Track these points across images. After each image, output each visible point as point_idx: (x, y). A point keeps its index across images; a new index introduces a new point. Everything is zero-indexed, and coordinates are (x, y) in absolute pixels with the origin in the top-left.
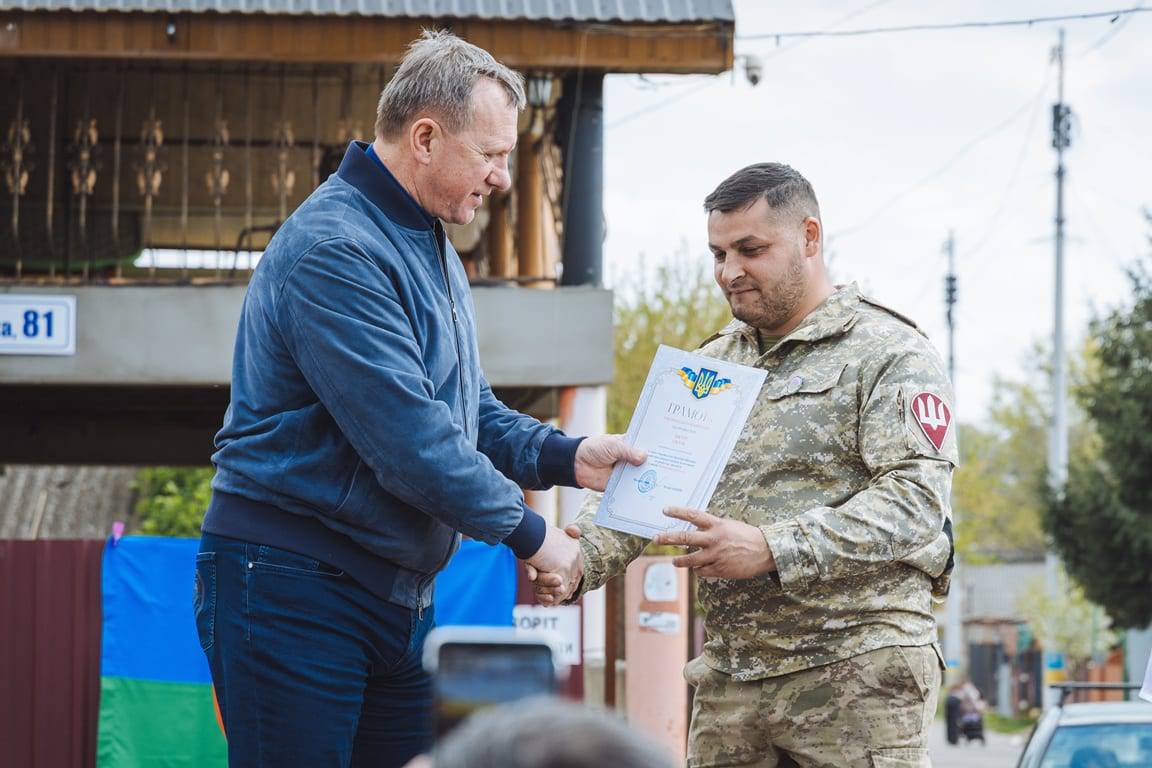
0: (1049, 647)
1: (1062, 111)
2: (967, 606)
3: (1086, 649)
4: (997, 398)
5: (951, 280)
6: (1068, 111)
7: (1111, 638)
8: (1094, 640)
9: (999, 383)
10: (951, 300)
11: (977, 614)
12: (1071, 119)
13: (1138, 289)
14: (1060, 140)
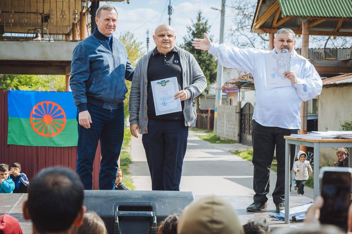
1: (170, 7)
5: (148, 38)
6: (171, 8)
10: (148, 42)
12: (172, 9)
13: (185, 41)
14: (170, 13)
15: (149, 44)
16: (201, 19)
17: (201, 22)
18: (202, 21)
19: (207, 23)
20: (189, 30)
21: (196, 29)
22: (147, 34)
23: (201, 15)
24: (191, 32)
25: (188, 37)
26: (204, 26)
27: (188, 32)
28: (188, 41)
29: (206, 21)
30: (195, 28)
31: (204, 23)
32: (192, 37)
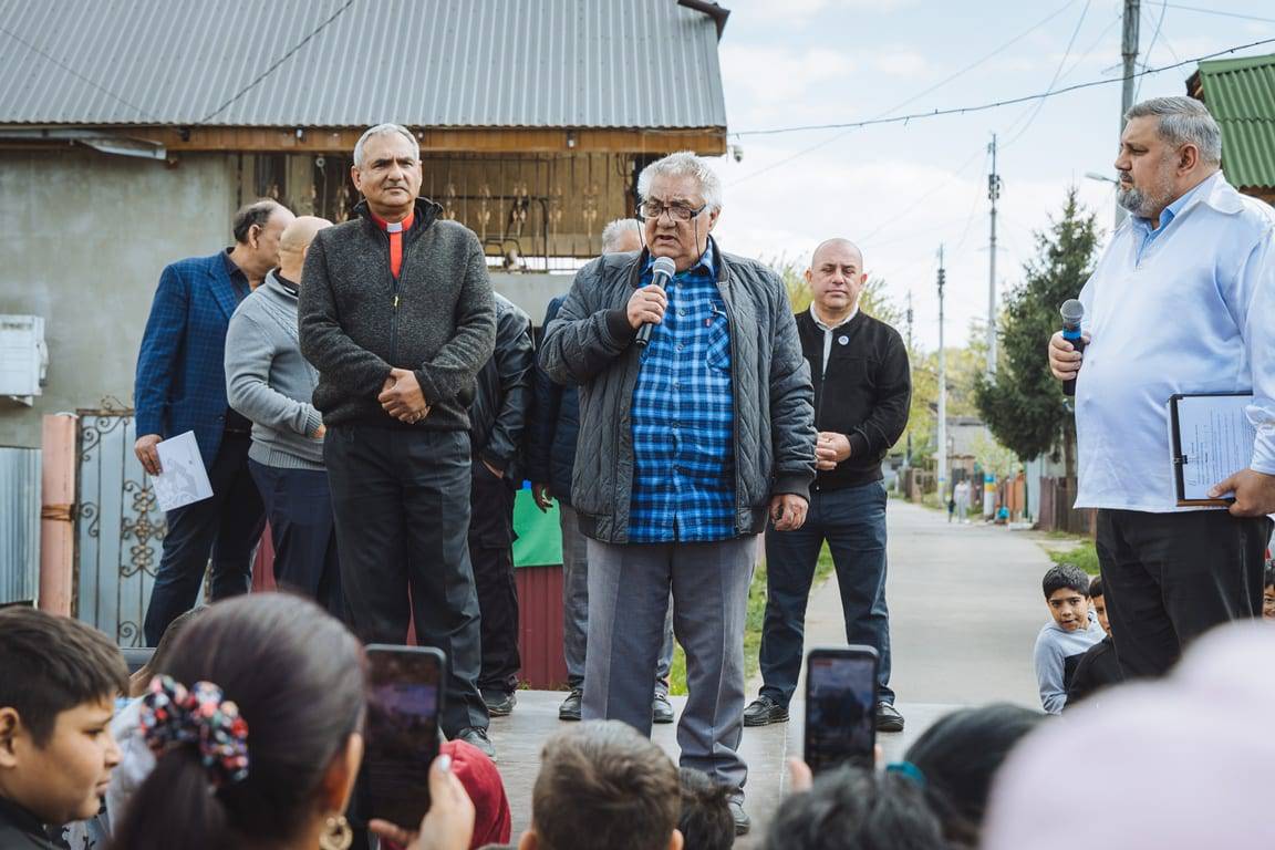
0: (988, 471)
1: (995, 179)
2: (950, 448)
3: (1006, 472)
4: (974, 336)
5: (941, 271)
6: (998, 179)
7: (1020, 466)
8: (1011, 467)
9: (974, 328)
10: (941, 283)
11: (956, 453)
12: (999, 183)
13: (1030, 275)
14: (993, 195)
15: (943, 286)
16: (1077, 209)
17: (1075, 219)
18: (1081, 216)
19: (1095, 221)
20: (1039, 244)
21: (1061, 240)
22: (938, 260)
23: (1076, 200)
24: (1047, 248)
25: (1037, 263)
26: (1086, 231)
27: (1038, 249)
28: (1038, 274)
29: (1091, 216)
30: (1059, 237)
31: (1086, 221)
32: (1049, 265)
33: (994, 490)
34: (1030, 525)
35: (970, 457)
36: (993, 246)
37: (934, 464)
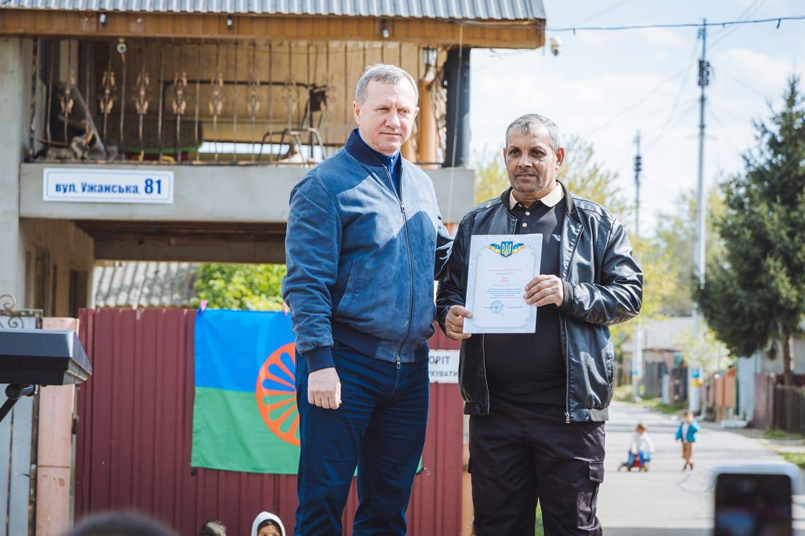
0: (692, 363)
1: (705, 65)
2: (645, 341)
3: (713, 367)
5: (638, 158)
6: (708, 66)
7: (730, 362)
8: (719, 362)
10: (638, 170)
11: (650, 346)
12: (710, 70)
13: (749, 165)
14: (703, 81)
15: (640, 173)
16: (798, 98)
17: (796, 109)
18: (801, 106)
20: (759, 134)
21: (782, 131)
22: (636, 146)
23: (797, 89)
24: (767, 138)
25: (756, 153)
27: (757, 138)
28: (757, 165)
30: (779, 127)
32: (768, 155)
33: (700, 386)
34: (743, 423)
35: (668, 351)
36: (702, 134)
37: (625, 357)
